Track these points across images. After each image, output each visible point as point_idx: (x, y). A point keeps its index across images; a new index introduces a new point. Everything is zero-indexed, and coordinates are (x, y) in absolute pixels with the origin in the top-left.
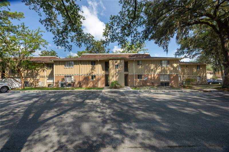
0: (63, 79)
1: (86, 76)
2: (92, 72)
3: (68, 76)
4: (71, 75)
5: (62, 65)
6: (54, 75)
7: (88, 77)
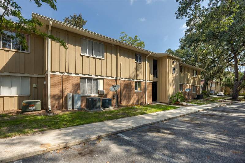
0: (77, 87)
1: (127, 82)
2: (137, 75)
3: (90, 79)
4: (99, 77)
5: (73, 46)
6: (50, 73)
7: (130, 83)
